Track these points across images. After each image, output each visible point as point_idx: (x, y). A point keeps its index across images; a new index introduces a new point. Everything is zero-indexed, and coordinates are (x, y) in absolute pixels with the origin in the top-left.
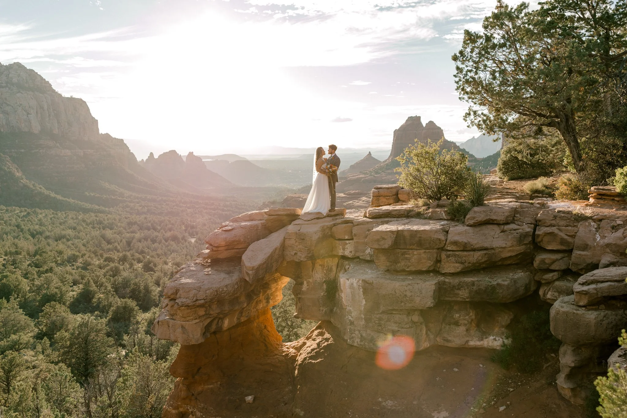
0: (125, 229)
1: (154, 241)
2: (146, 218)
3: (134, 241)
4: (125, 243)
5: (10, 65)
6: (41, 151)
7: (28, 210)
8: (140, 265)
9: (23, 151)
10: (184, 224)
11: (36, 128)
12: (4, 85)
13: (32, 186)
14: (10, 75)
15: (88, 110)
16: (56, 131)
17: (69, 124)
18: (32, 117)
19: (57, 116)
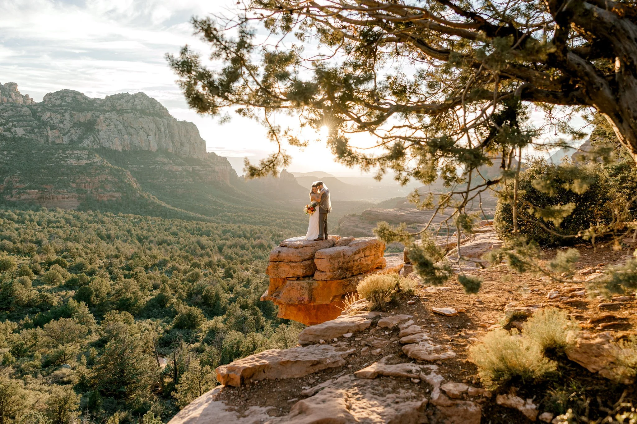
0: (219, 236)
1: (243, 247)
2: (239, 227)
3: (225, 247)
4: (217, 249)
5: (135, 94)
6: (157, 166)
7: (141, 217)
8: (223, 271)
9: (142, 166)
10: (272, 233)
11: (154, 148)
12: (130, 111)
13: (146, 197)
14: (135, 103)
15: (197, 132)
16: (170, 150)
17: (182, 144)
18: (151, 138)
19: (172, 137)
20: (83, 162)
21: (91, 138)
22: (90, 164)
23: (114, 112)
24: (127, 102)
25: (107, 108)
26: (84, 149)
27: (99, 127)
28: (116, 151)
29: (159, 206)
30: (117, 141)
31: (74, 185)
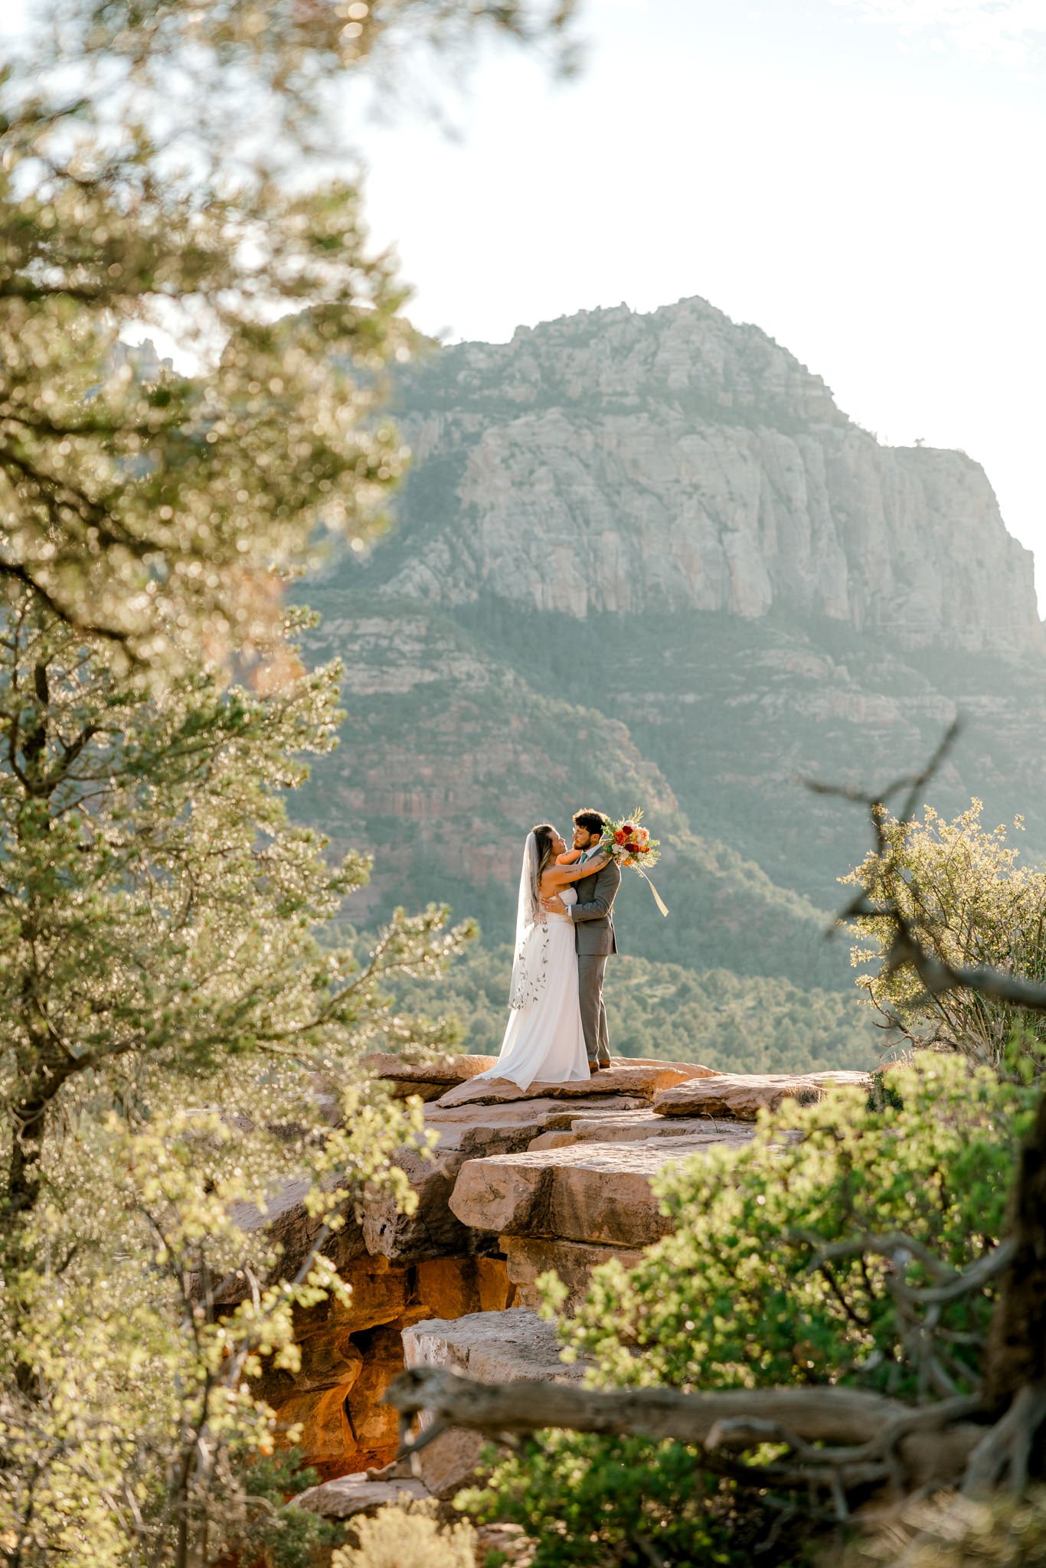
5: (664, 311)
6: (767, 700)
7: (687, 976)
9: (690, 698)
11: (754, 596)
12: (631, 401)
13: (712, 866)
14: (663, 356)
15: (990, 504)
16: (839, 608)
17: (902, 573)
18: (740, 543)
19: (849, 534)
20: (402, 680)
21: (438, 552)
22: (437, 691)
23: (554, 413)
24: (621, 351)
25: (517, 392)
26: (405, 609)
27: (480, 495)
28: (556, 621)
29: (777, 917)
30: (565, 563)
31: (355, 798)
